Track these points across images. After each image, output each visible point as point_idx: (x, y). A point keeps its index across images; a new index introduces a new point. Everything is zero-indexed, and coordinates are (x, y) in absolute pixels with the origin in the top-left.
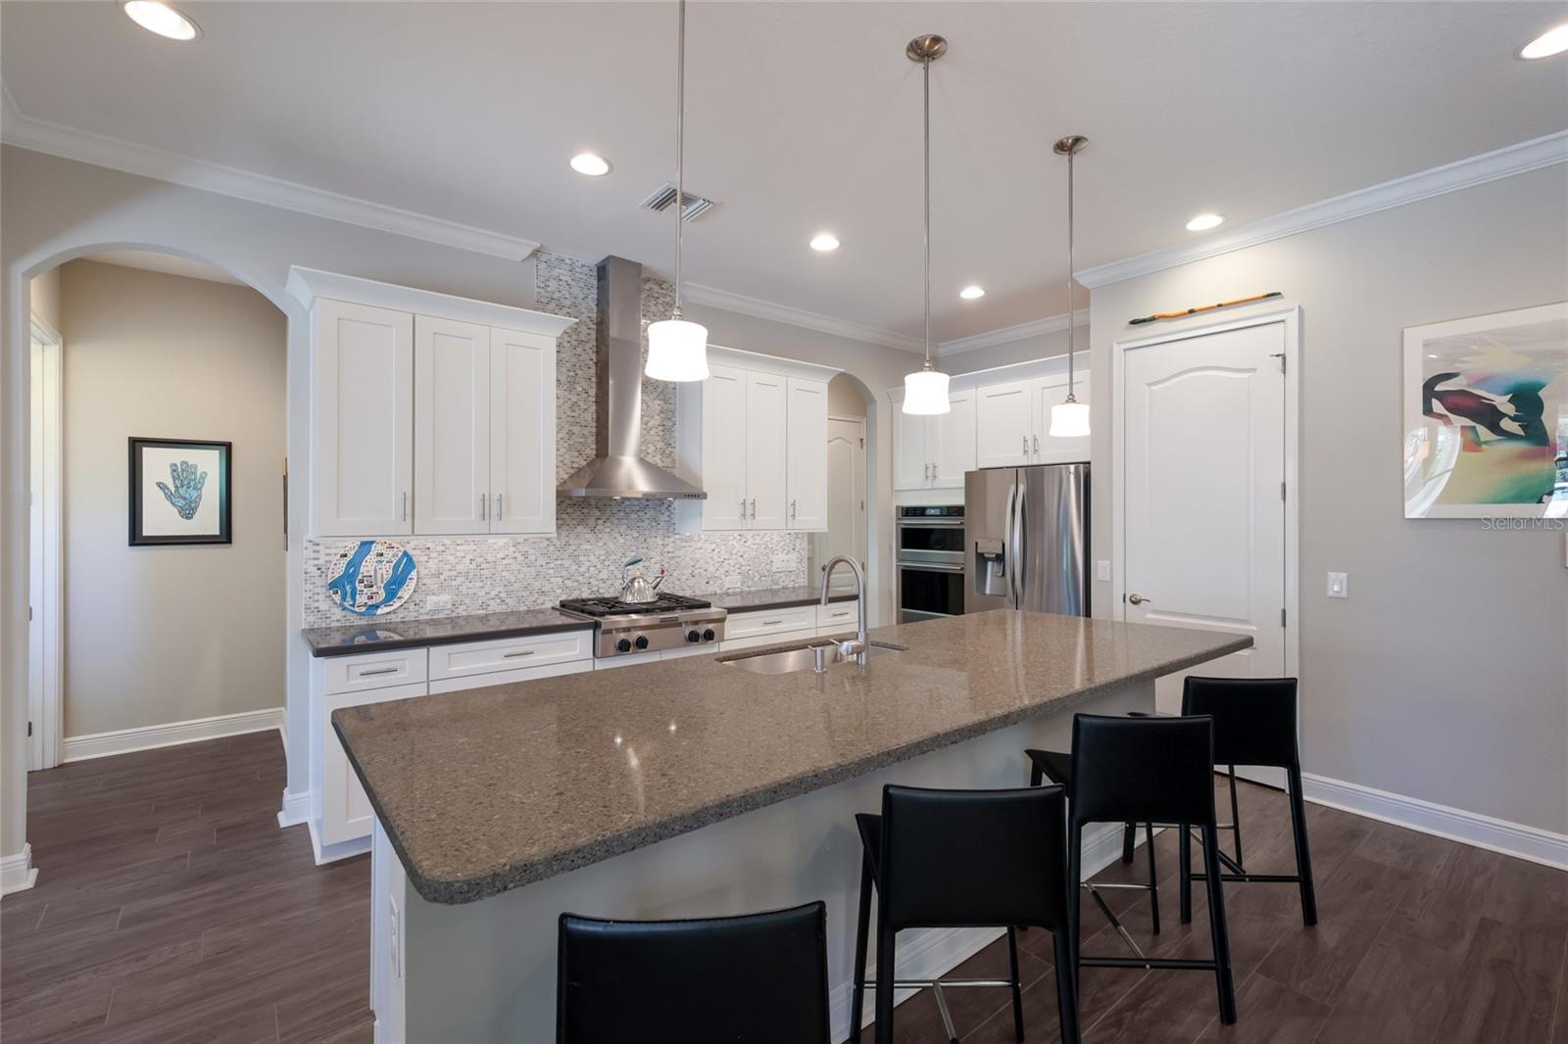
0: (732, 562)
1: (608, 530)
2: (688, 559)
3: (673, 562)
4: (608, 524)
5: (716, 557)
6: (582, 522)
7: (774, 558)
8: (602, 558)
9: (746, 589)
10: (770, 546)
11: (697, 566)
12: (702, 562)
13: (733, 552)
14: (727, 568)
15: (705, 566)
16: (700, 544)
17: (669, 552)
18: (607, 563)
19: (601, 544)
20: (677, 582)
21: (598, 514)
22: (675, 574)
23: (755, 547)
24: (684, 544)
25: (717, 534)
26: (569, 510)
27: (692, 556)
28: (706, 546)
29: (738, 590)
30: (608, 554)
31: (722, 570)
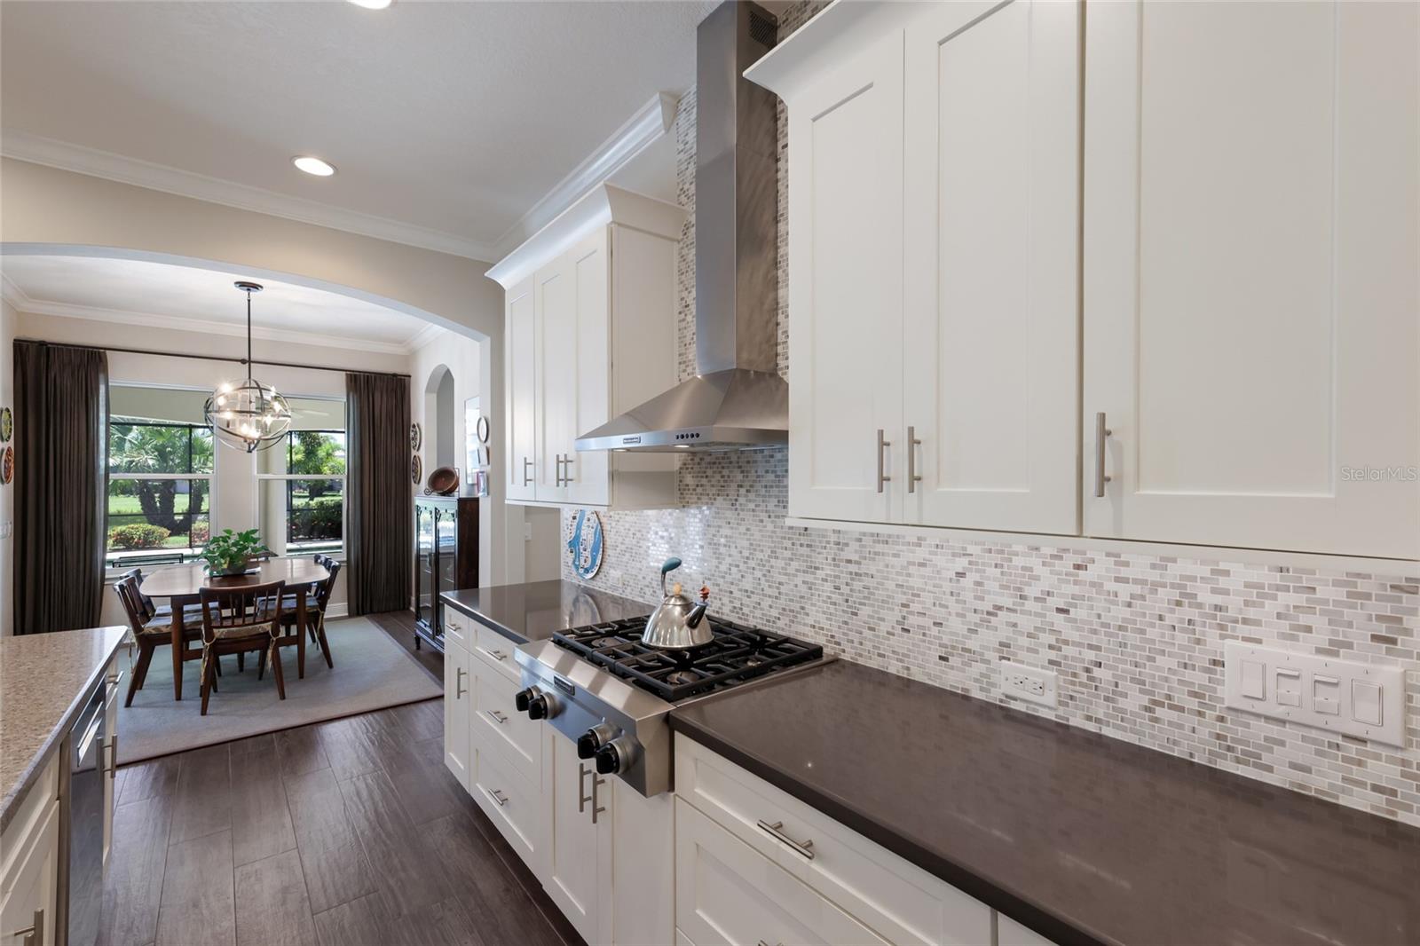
0: (1026, 623)
1: (752, 506)
2: (891, 585)
3: (857, 585)
4: (752, 496)
5: (968, 596)
6: (722, 490)
7: (1231, 649)
8: (746, 553)
9: (1077, 721)
10: (1206, 598)
11: (915, 607)
12: (927, 599)
13: (1027, 591)
14: (1004, 634)
15: (939, 613)
16: (921, 554)
17: (849, 561)
18: (752, 563)
19: (742, 529)
20: (867, 633)
21: (740, 477)
22: (865, 611)
23: (1125, 591)
24: (879, 548)
26: (709, 472)
27: (900, 580)
28: (940, 560)
29: (1050, 715)
30: (753, 547)
31: (985, 640)
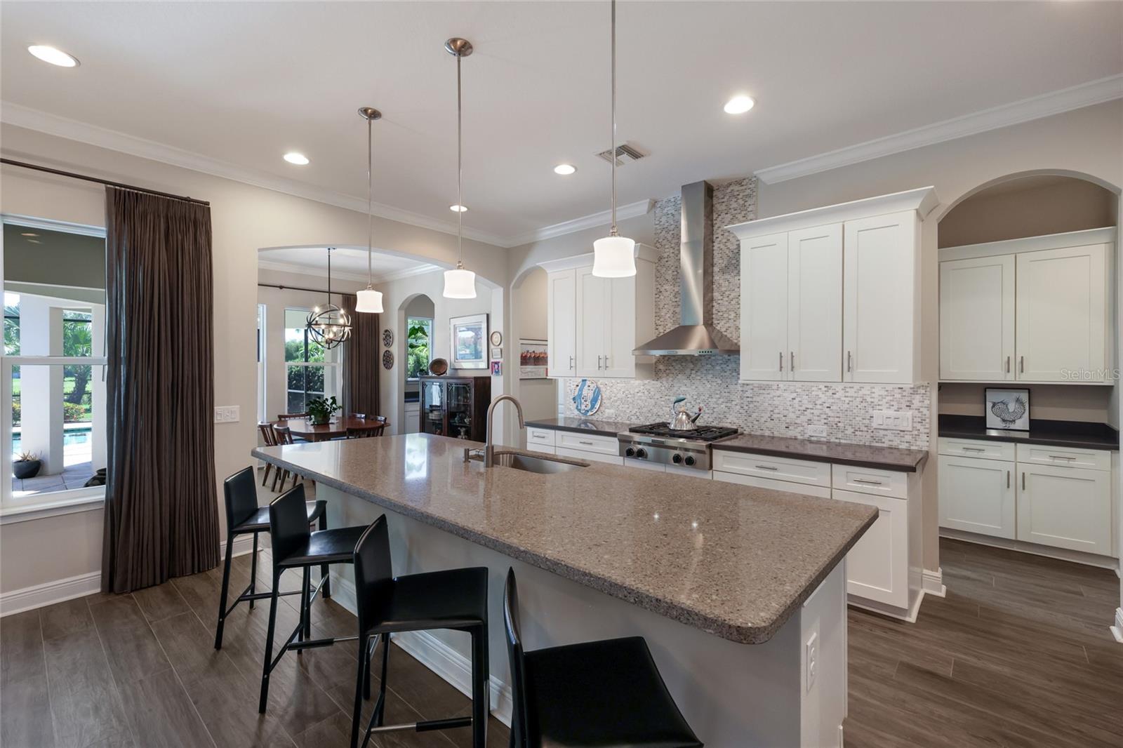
0: (817, 412)
1: (699, 378)
2: (767, 404)
3: (751, 406)
4: (699, 374)
5: (796, 406)
6: (681, 372)
7: (875, 413)
8: (695, 397)
9: (833, 440)
10: (869, 400)
11: (776, 411)
12: (781, 408)
13: (817, 402)
14: (809, 416)
15: (785, 412)
16: (778, 393)
17: (748, 397)
18: (698, 401)
19: (694, 387)
20: (755, 422)
21: (692, 366)
22: (754, 415)
23: (847, 400)
24: (762, 391)
25: (799, 385)
26: (674, 364)
27: (770, 402)
28: (785, 394)
29: (825, 440)
30: (699, 395)
31: (804, 418)
